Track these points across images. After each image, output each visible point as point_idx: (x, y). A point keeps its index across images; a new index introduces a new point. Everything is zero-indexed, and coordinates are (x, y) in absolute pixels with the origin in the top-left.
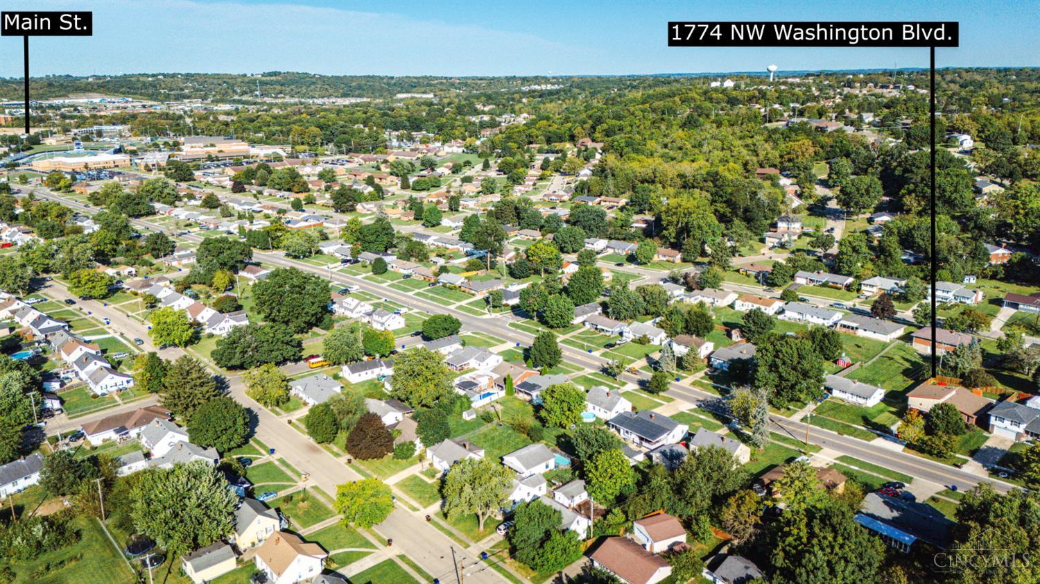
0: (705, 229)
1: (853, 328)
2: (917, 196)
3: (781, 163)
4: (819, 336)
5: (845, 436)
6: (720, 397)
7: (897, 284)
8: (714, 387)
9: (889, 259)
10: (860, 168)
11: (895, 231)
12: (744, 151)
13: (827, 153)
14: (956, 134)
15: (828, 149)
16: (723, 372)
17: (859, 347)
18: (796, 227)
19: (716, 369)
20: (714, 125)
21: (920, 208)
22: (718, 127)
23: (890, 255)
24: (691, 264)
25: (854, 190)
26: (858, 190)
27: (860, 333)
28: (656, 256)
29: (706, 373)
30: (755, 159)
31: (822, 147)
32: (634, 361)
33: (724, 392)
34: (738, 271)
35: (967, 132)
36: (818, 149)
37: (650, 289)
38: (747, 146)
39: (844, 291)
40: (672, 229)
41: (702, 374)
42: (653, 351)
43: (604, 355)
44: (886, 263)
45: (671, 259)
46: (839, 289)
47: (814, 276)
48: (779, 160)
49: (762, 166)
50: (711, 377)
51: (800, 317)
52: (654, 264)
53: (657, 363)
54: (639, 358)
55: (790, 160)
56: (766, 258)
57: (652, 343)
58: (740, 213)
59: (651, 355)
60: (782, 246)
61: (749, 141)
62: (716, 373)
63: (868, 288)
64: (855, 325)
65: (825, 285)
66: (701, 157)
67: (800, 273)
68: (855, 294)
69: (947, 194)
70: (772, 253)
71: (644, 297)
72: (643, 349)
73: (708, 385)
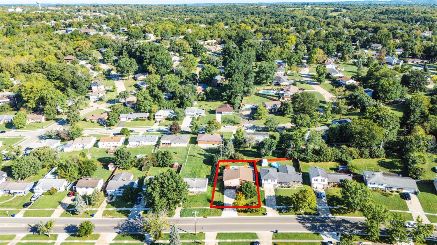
0: (56, 99)
1: (169, 144)
2: (153, 65)
3: (75, 52)
4: (160, 156)
5: (208, 217)
6: (126, 218)
7: (171, 112)
8: (120, 212)
9: (160, 99)
10: (117, 53)
11: (156, 85)
12: (52, 48)
13: (96, 45)
14: (147, 34)
15: (96, 44)
16: (118, 197)
17: (176, 153)
18: (102, 88)
19: (112, 196)
20: (26, 33)
21: (155, 71)
22: (28, 34)
23: (160, 97)
24: (52, 121)
25: (125, 65)
26: (126, 65)
27: (173, 145)
28: (27, 121)
29: (107, 202)
30: (60, 51)
31: (93, 43)
32: (53, 211)
33: (126, 213)
34: (85, 120)
35: (150, 32)
36: (91, 44)
37: (42, 152)
38: (51, 44)
39: (147, 121)
40: (31, 101)
41: (105, 204)
42: (63, 198)
43: (26, 214)
44: (159, 101)
45: (39, 120)
46: (144, 120)
47: (129, 115)
48: (73, 51)
49: (65, 55)
50: (113, 204)
51: (138, 143)
52: (27, 126)
53: (71, 206)
54: (56, 207)
55: (79, 51)
56: (94, 108)
57: (59, 191)
58: (69, 84)
59: (64, 201)
60: (100, 100)
61: (51, 42)
62: (114, 200)
63: (158, 117)
64: (169, 142)
65: (136, 120)
66: (25, 52)
67: (121, 115)
68: (153, 121)
69: (165, 63)
70: (96, 105)
71: (39, 158)
72: (54, 199)
73: (114, 211)
